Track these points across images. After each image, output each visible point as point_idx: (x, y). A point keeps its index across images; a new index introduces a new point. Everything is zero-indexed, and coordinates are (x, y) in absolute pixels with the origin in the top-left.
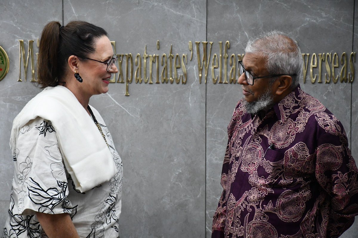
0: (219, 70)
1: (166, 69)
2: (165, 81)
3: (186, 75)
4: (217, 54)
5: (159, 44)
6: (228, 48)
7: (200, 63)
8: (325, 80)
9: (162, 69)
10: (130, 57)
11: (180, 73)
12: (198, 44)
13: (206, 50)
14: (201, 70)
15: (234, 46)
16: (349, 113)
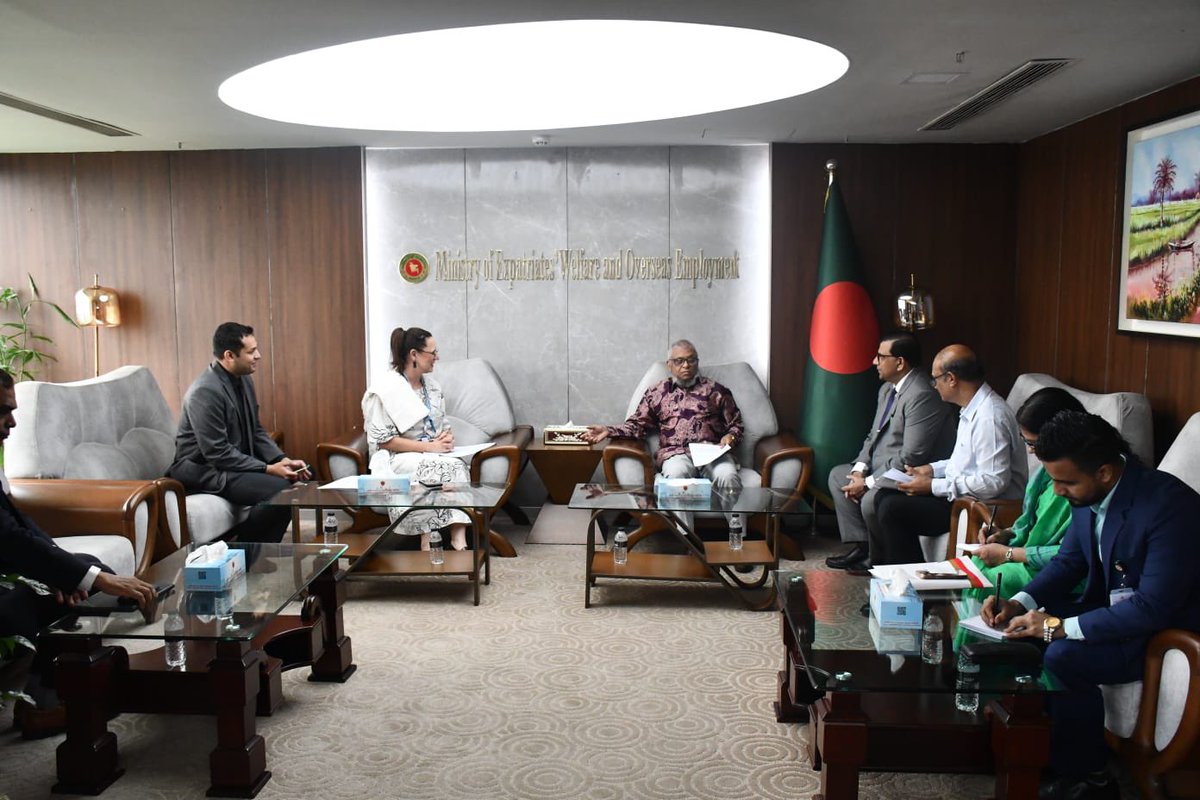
0: (576, 270)
1: (538, 269)
2: (538, 278)
3: (553, 273)
4: (575, 257)
5: (534, 252)
6: (583, 254)
7: (563, 265)
8: (651, 277)
9: (536, 270)
10: (513, 261)
11: (549, 272)
12: (561, 251)
13: (567, 255)
14: (564, 270)
15: (587, 252)
16: (667, 300)
